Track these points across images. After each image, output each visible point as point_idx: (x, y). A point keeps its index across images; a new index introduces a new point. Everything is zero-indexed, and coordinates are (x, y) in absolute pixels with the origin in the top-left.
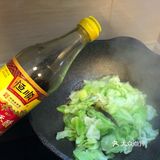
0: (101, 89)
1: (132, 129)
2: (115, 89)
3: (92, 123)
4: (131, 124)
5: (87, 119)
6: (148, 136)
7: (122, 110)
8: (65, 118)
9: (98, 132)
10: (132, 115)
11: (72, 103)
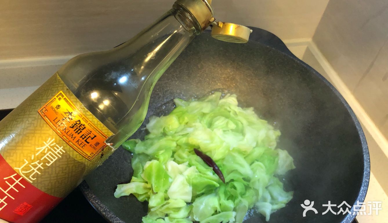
0: (204, 115)
1: (247, 188)
2: (227, 117)
3: (181, 173)
4: (247, 180)
5: (172, 165)
6: (273, 200)
7: (236, 155)
8: (135, 163)
9: (189, 189)
10: (251, 164)
11: (151, 136)
